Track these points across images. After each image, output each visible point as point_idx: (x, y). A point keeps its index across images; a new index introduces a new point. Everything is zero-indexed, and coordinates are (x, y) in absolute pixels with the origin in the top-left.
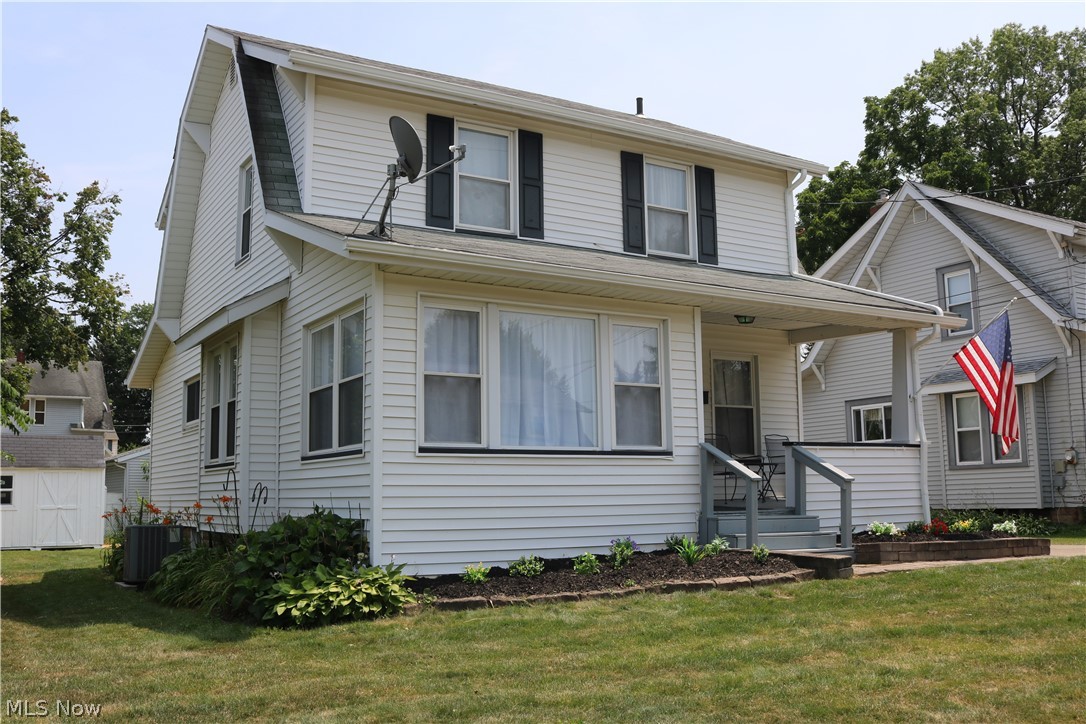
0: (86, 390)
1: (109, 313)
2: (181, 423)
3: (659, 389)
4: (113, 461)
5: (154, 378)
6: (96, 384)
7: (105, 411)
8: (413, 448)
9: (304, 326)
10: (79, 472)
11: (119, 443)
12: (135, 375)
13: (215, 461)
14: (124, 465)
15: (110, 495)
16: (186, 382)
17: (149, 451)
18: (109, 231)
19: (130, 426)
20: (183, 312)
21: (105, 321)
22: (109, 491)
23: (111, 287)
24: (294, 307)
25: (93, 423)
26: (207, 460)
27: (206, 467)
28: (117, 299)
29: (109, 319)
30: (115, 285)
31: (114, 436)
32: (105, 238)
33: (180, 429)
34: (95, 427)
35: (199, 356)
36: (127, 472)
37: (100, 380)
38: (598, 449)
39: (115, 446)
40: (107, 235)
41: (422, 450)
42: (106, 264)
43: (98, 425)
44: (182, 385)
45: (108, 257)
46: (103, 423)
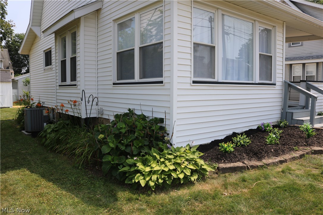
0: (3, 57)
1: (9, 32)
2: (43, 67)
3: (271, 57)
4: (14, 79)
5: (30, 50)
6: (6, 56)
7: (10, 64)
8: (190, 81)
9: (113, 20)
10: (3, 83)
11: (14, 74)
12: (23, 49)
13: (64, 83)
14: (18, 80)
15: (14, 90)
16: (44, 51)
17: (29, 75)
18: (7, 5)
19: (17, 69)
20: (42, 24)
21: (8, 35)
22: (13, 89)
23: (9, 24)
24: (105, 12)
25: (6, 68)
26: (59, 82)
27: (60, 86)
28: (11, 28)
29: (9, 34)
30: (10, 23)
31: (13, 72)
32: (5, 8)
33: (43, 69)
34: (7, 69)
35: (54, 38)
36: (19, 83)
37: (7, 54)
38: (253, 82)
39: (13, 74)
40: (6, 6)
41: (194, 82)
42: (6, 16)
43: (8, 68)
44: (43, 52)
45: (6, 14)
46: (9, 67)
